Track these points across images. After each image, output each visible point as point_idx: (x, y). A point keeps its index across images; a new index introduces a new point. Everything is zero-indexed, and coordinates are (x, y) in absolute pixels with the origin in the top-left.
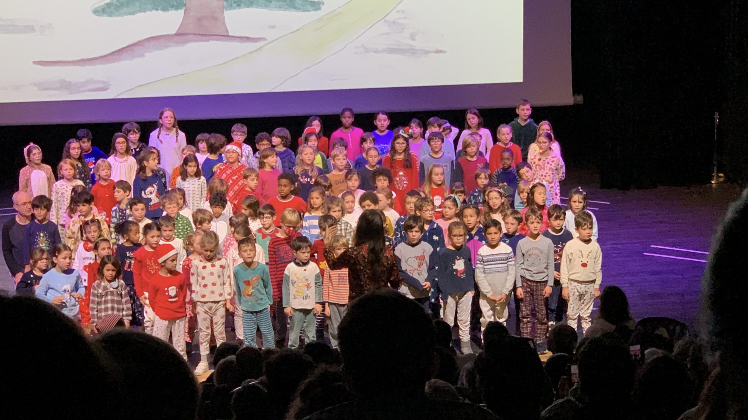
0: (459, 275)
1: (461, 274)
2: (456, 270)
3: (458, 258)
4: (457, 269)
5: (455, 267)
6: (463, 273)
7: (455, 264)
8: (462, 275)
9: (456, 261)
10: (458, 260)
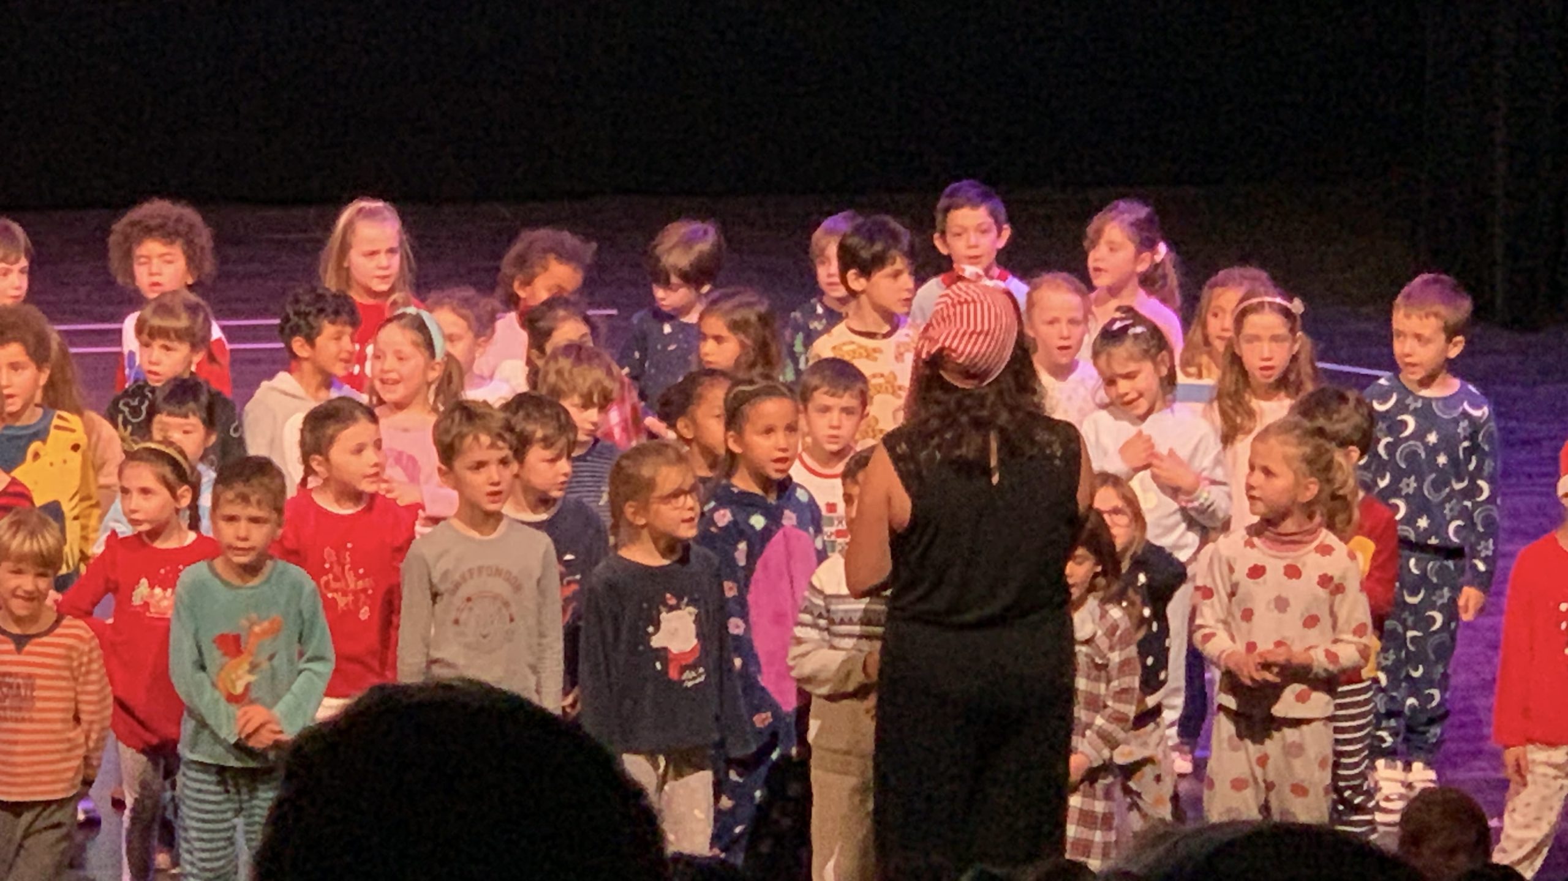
0: (673, 674)
1: (683, 669)
2: (662, 654)
3: (673, 602)
4: (665, 649)
5: (656, 642)
6: (693, 667)
7: (657, 627)
8: (688, 675)
9: (664, 616)
10: (671, 609)
